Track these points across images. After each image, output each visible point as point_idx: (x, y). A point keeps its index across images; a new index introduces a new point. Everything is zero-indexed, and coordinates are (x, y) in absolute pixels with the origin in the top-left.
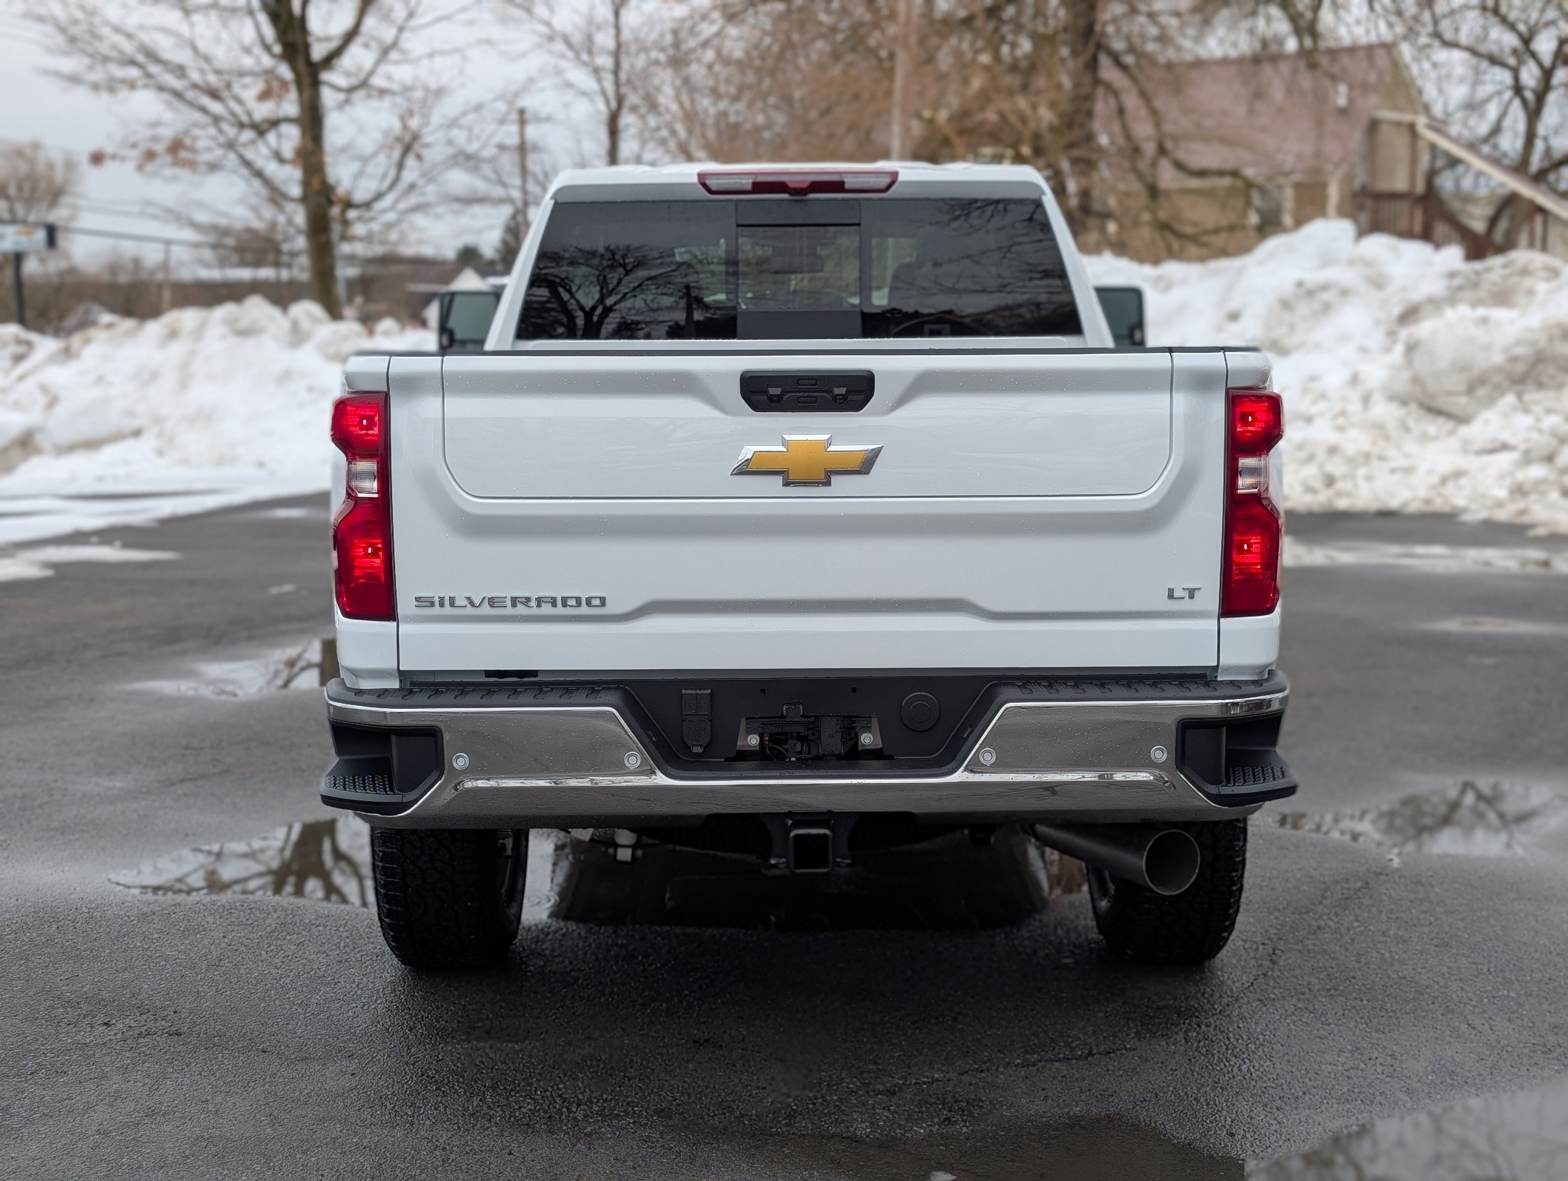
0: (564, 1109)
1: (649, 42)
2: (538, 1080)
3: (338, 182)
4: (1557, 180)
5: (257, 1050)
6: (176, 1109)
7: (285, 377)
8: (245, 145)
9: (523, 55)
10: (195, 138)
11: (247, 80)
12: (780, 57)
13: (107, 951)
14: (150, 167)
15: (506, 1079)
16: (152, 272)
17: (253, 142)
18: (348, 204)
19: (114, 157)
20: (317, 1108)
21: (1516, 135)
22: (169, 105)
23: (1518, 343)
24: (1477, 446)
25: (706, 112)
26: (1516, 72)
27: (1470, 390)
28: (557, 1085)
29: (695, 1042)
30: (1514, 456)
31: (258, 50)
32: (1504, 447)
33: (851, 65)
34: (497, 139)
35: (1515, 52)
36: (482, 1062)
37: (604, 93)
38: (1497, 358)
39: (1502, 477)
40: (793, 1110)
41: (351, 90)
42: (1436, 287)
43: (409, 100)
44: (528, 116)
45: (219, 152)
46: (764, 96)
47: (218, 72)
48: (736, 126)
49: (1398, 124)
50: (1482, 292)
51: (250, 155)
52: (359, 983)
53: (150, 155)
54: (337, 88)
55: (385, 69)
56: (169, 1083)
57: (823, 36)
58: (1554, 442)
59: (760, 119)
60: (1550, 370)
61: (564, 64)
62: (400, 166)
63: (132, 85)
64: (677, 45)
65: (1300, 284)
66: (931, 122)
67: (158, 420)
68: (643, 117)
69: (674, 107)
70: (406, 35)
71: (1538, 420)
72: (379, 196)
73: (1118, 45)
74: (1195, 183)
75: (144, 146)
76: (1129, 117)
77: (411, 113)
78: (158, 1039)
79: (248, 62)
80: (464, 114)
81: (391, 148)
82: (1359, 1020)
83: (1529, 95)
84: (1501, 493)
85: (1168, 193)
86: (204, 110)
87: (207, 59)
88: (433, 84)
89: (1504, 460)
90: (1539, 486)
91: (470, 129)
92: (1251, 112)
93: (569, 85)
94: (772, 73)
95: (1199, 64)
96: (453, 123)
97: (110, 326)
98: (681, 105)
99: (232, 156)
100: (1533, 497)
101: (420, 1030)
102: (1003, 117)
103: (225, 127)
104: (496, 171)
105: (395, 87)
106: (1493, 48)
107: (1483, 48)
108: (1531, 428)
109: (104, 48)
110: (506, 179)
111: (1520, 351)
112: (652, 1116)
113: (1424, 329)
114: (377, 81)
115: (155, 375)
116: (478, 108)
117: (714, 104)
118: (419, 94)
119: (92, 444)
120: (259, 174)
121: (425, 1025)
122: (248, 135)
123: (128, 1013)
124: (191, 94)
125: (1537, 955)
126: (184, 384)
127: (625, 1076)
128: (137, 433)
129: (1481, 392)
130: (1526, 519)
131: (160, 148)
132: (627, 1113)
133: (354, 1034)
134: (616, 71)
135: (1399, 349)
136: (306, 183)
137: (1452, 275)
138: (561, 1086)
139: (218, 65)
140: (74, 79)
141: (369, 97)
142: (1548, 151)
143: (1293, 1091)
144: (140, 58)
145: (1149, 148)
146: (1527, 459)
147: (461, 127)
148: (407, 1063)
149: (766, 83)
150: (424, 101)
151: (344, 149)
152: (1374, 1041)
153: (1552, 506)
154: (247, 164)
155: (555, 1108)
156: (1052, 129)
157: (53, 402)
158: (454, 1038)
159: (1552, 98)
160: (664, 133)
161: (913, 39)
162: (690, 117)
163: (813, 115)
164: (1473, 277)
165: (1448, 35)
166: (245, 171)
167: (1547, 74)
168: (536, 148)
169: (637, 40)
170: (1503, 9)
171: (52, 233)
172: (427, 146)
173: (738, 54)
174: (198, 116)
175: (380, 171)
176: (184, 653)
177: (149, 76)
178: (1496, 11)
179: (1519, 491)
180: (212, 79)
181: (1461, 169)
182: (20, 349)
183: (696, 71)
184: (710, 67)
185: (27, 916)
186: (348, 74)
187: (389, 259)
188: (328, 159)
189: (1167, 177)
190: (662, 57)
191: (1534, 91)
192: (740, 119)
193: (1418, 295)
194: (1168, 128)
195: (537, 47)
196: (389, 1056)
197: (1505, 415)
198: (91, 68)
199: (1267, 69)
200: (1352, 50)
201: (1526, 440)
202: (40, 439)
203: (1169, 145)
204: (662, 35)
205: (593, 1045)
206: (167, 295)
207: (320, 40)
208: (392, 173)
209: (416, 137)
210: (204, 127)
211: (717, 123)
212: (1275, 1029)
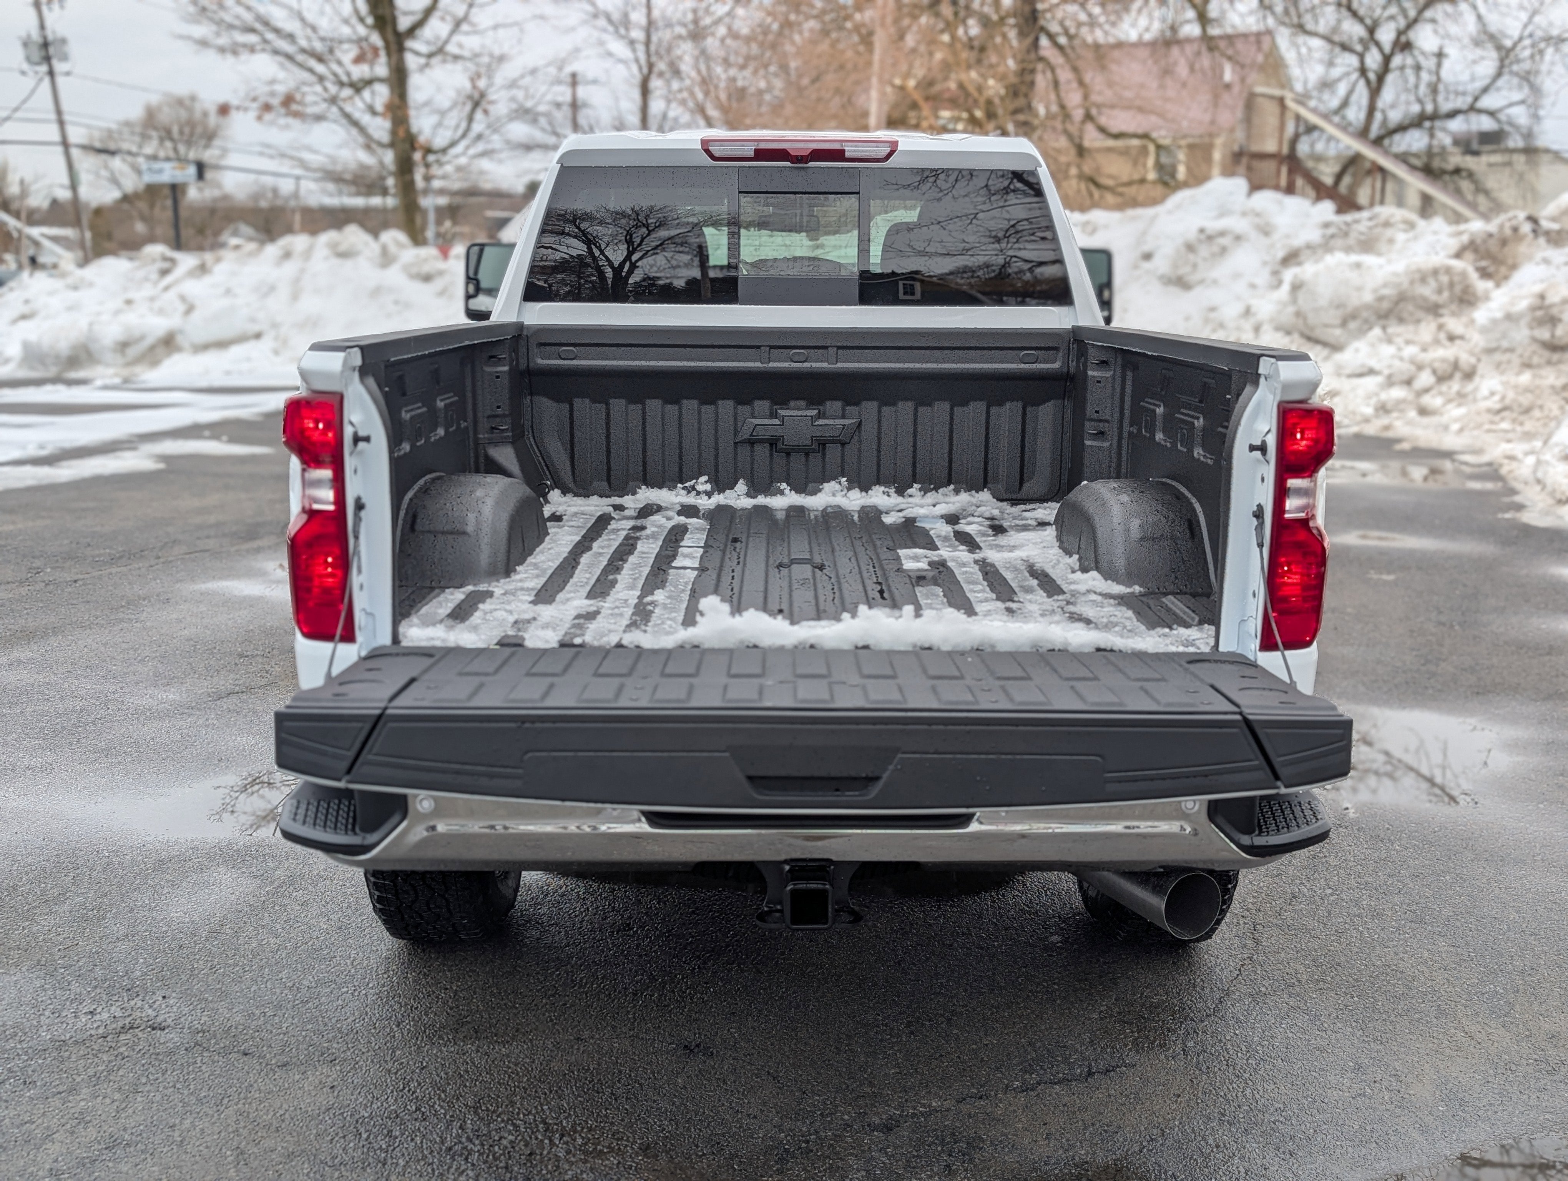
0: (547, 1141)
1: (674, 20)
2: (523, 1098)
3: (420, 132)
4: (1390, 145)
5: (238, 1052)
6: (139, 1138)
7: (376, 292)
8: (344, 100)
9: (573, 29)
10: (304, 94)
11: (346, 46)
12: (780, 34)
13: (115, 911)
14: (268, 117)
15: (489, 1096)
16: (287, 199)
17: (351, 98)
18: (428, 151)
19: (238, 108)
20: (288, 1138)
21: (1360, 109)
22: (282, 66)
23: (1385, 285)
24: (1348, 371)
25: (718, 78)
26: (1361, 56)
27: (1344, 323)
28: (542, 1105)
29: (686, 1047)
30: (1379, 379)
31: (354, 20)
32: (1371, 372)
33: (838, 41)
34: (549, 97)
35: (1361, 40)
36: (467, 1071)
37: (637, 60)
38: (1368, 297)
39: (1369, 397)
40: (785, 1150)
41: (430, 55)
42: (1313, 235)
43: (478, 65)
44: (579, 78)
45: (324, 105)
46: (766, 66)
47: (323, 39)
48: (743, 90)
49: (1272, 97)
50: (1351, 241)
51: (348, 109)
52: (355, 959)
53: (267, 107)
54: (417, 53)
55: (456, 38)
56: (139, 1099)
57: (816, 17)
58: (1413, 368)
59: (762, 84)
60: (1410, 307)
61: (606, 37)
62: (470, 119)
63: (252, 49)
64: (696, 22)
65: (1202, 231)
66: (902, 88)
67: (275, 326)
68: (668, 82)
69: (693, 74)
70: (474, 10)
71: (1400, 349)
72: (453, 144)
73: (1054, 28)
74: (1111, 143)
75: (263, 99)
76: (1063, 87)
77: (479, 76)
78: (140, 1035)
79: (346, 31)
80: (522, 76)
81: (464, 104)
82: (1354, 1024)
83: (1372, 76)
84: (1369, 411)
85: (1089, 151)
86: (311, 71)
87: (314, 29)
88: (497, 52)
89: (1370, 383)
90: (1399, 406)
91: (526, 89)
92: (1162, 87)
93: (610, 54)
94: (774, 46)
95: (1120, 45)
96: (513, 84)
97: (237, 247)
98: (699, 72)
99: (334, 109)
100: (1395, 414)
101: (408, 1024)
102: (961, 86)
103: (329, 85)
104: (550, 123)
105: (466, 53)
106: (1344, 38)
107: (1336, 38)
108: (1393, 357)
109: (228, 18)
110: (559, 130)
111: (1386, 292)
112: (637, 1154)
113: (1308, 270)
114: (451, 48)
115: (272, 288)
116: (533, 72)
117: (726, 71)
118: (485, 59)
119: (222, 344)
120: (355, 124)
121: (413, 1020)
122: (347, 92)
123: (116, 998)
124: (300, 58)
125: (1511, 935)
126: (295, 296)
127: (612, 1094)
128: (258, 336)
129: (1353, 325)
130: (1390, 434)
131: (275, 102)
132: (611, 1150)
133: (340, 1030)
134: (648, 43)
135: (1286, 287)
136: (394, 132)
137: (1327, 225)
138: (545, 1107)
139: (322, 33)
140: (203, 43)
141: (444, 61)
142: (1385, 120)
143: (1303, 1127)
144: (258, 26)
145: (1078, 114)
146: (1390, 382)
147: (519, 87)
148: (389, 1071)
149: (768, 54)
150: (489, 66)
151: (427, 103)
152: (1374, 1055)
153: (1410, 423)
154: (347, 116)
155: (537, 1138)
156: (1002, 99)
157: (190, 309)
158: (441, 1037)
159: (1390, 78)
160: (685, 94)
161: (889, 20)
162: (706, 82)
163: (805, 81)
164: (1344, 227)
165: (1310, 26)
166: (344, 121)
167: (1387, 60)
168: (585, 105)
169: (664, 17)
170: (1355, 5)
171: (201, 168)
172: (492, 102)
173: (745, 31)
174: (306, 76)
175: (453, 123)
176: (258, 550)
177: (265, 41)
178: (1349, 8)
179: (1383, 409)
180: (318, 46)
181: (1316, 134)
182: (166, 265)
183: (711, 43)
184: (723, 40)
185: (48, 861)
186: (428, 43)
187: (473, 192)
188: (412, 113)
189: (1092, 138)
190: (683, 31)
191: (1376, 72)
192: (746, 83)
193: (1298, 242)
194: (1095, 98)
195: (585, 22)
196: (372, 1061)
197: (1372, 345)
198: (218, 34)
199: (1175, 51)
200: (1245, 36)
201: (1390, 366)
202: (180, 339)
203: (1094, 112)
204: (684, 14)
205: (582, 1049)
206: (297, 218)
207: (406, 13)
208: (464, 125)
209: (482, 95)
210: (311, 85)
211: (728, 88)
212: (1272, 1037)
